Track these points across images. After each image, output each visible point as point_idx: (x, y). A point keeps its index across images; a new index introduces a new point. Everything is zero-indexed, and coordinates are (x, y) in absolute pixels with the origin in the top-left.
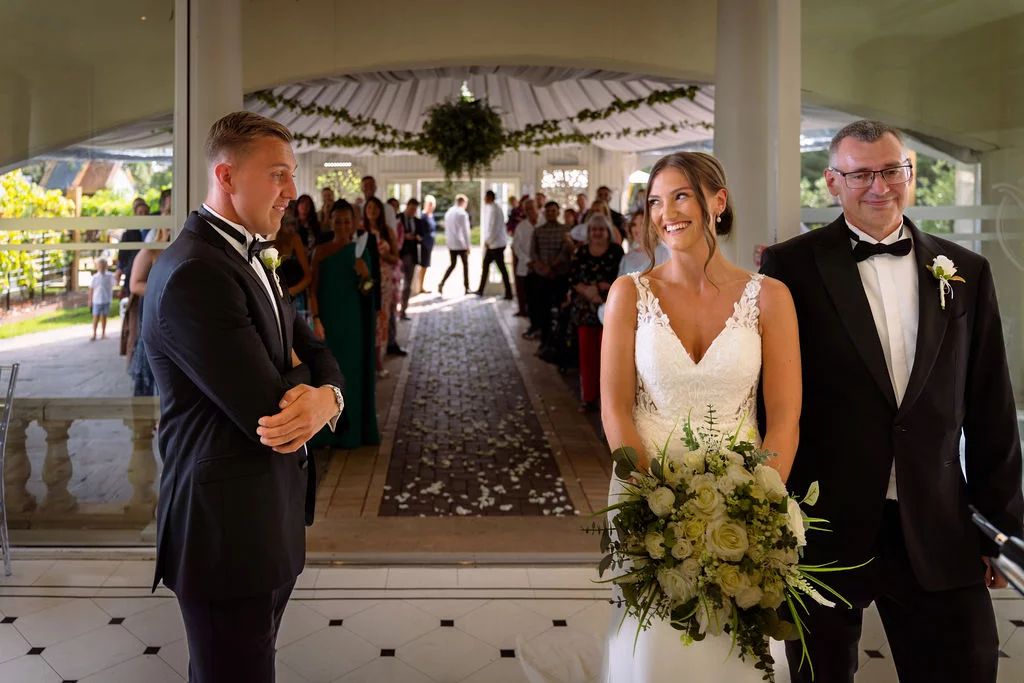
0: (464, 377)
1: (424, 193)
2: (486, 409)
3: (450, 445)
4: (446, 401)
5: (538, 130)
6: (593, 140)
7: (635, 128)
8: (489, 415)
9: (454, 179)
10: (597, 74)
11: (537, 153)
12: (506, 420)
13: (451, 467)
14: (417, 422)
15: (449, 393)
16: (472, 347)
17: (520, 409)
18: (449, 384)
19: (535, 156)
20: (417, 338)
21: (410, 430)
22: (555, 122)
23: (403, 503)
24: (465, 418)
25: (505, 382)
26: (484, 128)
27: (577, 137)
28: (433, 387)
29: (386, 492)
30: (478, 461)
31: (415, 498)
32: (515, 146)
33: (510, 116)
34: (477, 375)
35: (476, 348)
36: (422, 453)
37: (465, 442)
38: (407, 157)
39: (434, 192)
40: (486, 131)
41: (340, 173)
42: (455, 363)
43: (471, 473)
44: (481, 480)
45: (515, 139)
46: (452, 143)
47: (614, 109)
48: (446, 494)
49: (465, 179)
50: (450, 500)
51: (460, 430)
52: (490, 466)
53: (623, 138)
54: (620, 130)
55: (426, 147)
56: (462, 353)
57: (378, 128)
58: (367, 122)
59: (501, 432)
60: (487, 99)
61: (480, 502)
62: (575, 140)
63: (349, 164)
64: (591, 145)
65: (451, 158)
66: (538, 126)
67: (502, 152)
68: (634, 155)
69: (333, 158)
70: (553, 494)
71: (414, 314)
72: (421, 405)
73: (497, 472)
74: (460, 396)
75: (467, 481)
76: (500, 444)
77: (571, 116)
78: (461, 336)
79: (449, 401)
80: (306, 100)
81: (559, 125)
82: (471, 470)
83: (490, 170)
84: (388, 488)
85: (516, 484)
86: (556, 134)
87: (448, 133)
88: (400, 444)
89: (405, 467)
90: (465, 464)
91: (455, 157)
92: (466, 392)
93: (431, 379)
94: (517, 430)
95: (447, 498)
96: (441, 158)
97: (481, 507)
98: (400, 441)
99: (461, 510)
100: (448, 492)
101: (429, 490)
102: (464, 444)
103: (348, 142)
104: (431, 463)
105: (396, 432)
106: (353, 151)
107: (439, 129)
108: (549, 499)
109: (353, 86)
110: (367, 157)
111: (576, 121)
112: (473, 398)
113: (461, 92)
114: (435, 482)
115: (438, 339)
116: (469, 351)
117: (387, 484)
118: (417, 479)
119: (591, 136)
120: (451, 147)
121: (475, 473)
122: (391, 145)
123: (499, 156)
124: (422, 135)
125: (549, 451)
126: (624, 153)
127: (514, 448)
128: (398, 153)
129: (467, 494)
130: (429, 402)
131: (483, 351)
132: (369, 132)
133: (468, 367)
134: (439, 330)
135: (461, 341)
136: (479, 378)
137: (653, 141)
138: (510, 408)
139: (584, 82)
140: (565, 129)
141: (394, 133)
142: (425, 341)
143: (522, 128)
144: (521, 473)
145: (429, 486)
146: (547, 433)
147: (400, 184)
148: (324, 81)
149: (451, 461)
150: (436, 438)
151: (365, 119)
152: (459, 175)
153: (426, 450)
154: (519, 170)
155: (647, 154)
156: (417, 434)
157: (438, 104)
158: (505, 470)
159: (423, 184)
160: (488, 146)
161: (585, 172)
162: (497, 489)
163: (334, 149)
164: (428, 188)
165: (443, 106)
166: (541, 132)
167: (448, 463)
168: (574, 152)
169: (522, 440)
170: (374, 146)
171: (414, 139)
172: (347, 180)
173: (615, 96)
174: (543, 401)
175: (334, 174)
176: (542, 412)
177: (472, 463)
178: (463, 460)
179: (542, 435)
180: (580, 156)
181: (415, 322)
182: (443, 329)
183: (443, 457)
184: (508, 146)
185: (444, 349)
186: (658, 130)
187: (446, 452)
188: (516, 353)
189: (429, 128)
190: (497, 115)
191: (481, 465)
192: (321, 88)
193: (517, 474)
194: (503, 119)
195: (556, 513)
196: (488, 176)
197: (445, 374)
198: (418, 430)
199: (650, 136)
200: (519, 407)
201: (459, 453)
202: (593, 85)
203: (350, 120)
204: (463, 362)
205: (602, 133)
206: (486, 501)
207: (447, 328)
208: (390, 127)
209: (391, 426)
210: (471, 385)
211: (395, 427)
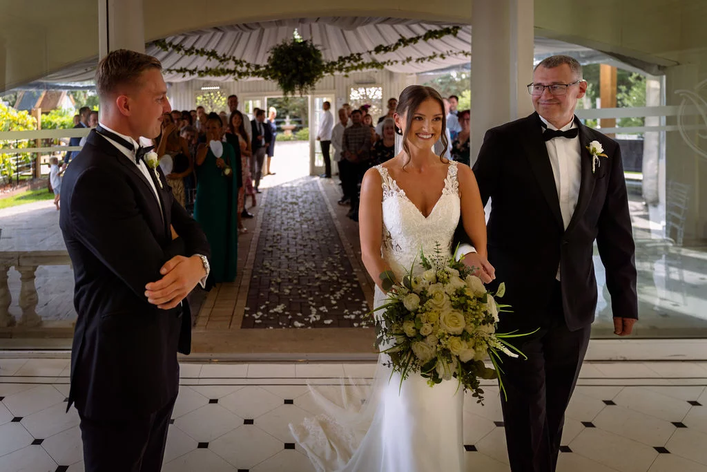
0: (297, 232)
1: (269, 106)
2: (314, 254)
3: (289, 279)
4: (286, 249)
5: (347, 61)
6: (386, 66)
7: (415, 57)
8: (316, 258)
9: (289, 96)
10: (387, 20)
11: (346, 76)
12: (327, 261)
13: (290, 294)
14: (266, 263)
15: (288, 244)
16: (304, 211)
17: (337, 254)
18: (288, 237)
19: (345, 79)
20: (266, 206)
21: (262, 269)
22: (359, 55)
23: (258, 319)
24: (299, 261)
25: (327, 235)
26: (310, 60)
27: (375, 64)
28: (277, 239)
29: (246, 312)
30: (310, 290)
31: (266, 315)
32: (332, 72)
33: (328, 51)
34: (307, 230)
35: (306, 212)
36: (270, 285)
37: (300, 276)
38: (257, 81)
39: (276, 105)
40: (311, 62)
41: (212, 94)
42: (292, 223)
43: (304, 298)
44: (311, 303)
45: (331, 67)
46: (286, 71)
47: (400, 45)
48: (286, 313)
49: (297, 95)
50: (290, 317)
51: (296, 268)
52: (317, 293)
53: (406, 64)
54: (405, 59)
55: (270, 75)
56: (297, 215)
57: (237, 62)
58: (230, 59)
59: (324, 270)
60: (311, 40)
61: (310, 318)
62: (373, 67)
63: (218, 88)
64: (383, 70)
65: (287, 82)
66: (347, 58)
67: (322, 77)
68: (415, 76)
69: (207, 83)
70: (360, 312)
71: (264, 189)
72: (269, 252)
73: (322, 297)
74: (296, 245)
75: (301, 303)
76: (323, 278)
77: (370, 50)
78: (296, 204)
79: (288, 249)
80: (187, 45)
81: (362, 56)
82: (304, 296)
83: (314, 89)
84: (248, 309)
85: (335, 305)
86: (360, 63)
87: (285, 65)
88: (255, 279)
89: (258, 294)
90: (300, 292)
91: (290, 81)
92: (300, 242)
93: (276, 233)
94: (335, 268)
95: (288, 315)
96: (281, 82)
97: (311, 321)
98: (255, 277)
99: (297, 324)
100: (289, 311)
101: (275, 310)
102: (299, 278)
103: (217, 73)
104: (277, 292)
105: (253, 270)
106: (221, 79)
107: (278, 62)
108: (358, 316)
109: (219, 34)
110: (230, 83)
111: (373, 53)
112: (304, 246)
113: (294, 36)
114: (279, 305)
115: (280, 206)
116: (301, 214)
117: (246, 306)
118: (267, 302)
119: (384, 63)
120: (287, 74)
121: (306, 298)
122: (246, 74)
123: (320, 79)
124: (267, 67)
125: (357, 282)
126: (407, 74)
127: (333, 281)
128: (251, 79)
129: (301, 313)
130: (274, 249)
131: (311, 214)
132: (231, 65)
133: (301, 225)
134: (281, 199)
135: (296, 207)
136: (308, 232)
137: (427, 66)
138: (330, 253)
139: (378, 25)
140: (366, 59)
141: (248, 66)
142: (272, 207)
143: (336, 60)
144: (338, 298)
145: (276, 307)
146: (355, 270)
147: (253, 100)
148: (199, 32)
149: (290, 290)
150: (280, 274)
151: (228, 57)
152: (293, 93)
153: (273, 282)
154: (334, 88)
155: (424, 74)
156: (266, 272)
157: (277, 45)
158: (327, 296)
159: (269, 99)
160: (312, 72)
161: (380, 88)
162: (321, 309)
163: (208, 78)
164: (272, 102)
165: (282, 46)
166: (349, 62)
167: (288, 291)
168: (372, 76)
169: (338, 275)
170: (234, 75)
171: (261, 69)
172: (217, 98)
173: (401, 35)
174: (352, 248)
175: (208, 95)
176: (352, 256)
177: (305, 291)
178: (299, 289)
179: (353, 271)
180: (376, 78)
181: (264, 195)
182: (284, 199)
183: (284, 287)
184: (326, 72)
185: (284, 213)
186: (431, 58)
187: (287, 284)
188: (334, 215)
189: (272, 62)
190: (319, 51)
191: (310, 292)
192: (198, 36)
193: (335, 299)
194: (323, 53)
195: (362, 326)
196: (313, 94)
197: (285, 230)
198: (267, 269)
199: (425, 62)
200: (337, 252)
201: (296, 284)
202: (386, 28)
203: (217, 57)
204: (297, 221)
205: (391, 61)
206: (314, 317)
207: (286, 199)
208: (245, 62)
209: (249, 267)
210: (303, 237)
211: (252, 267)
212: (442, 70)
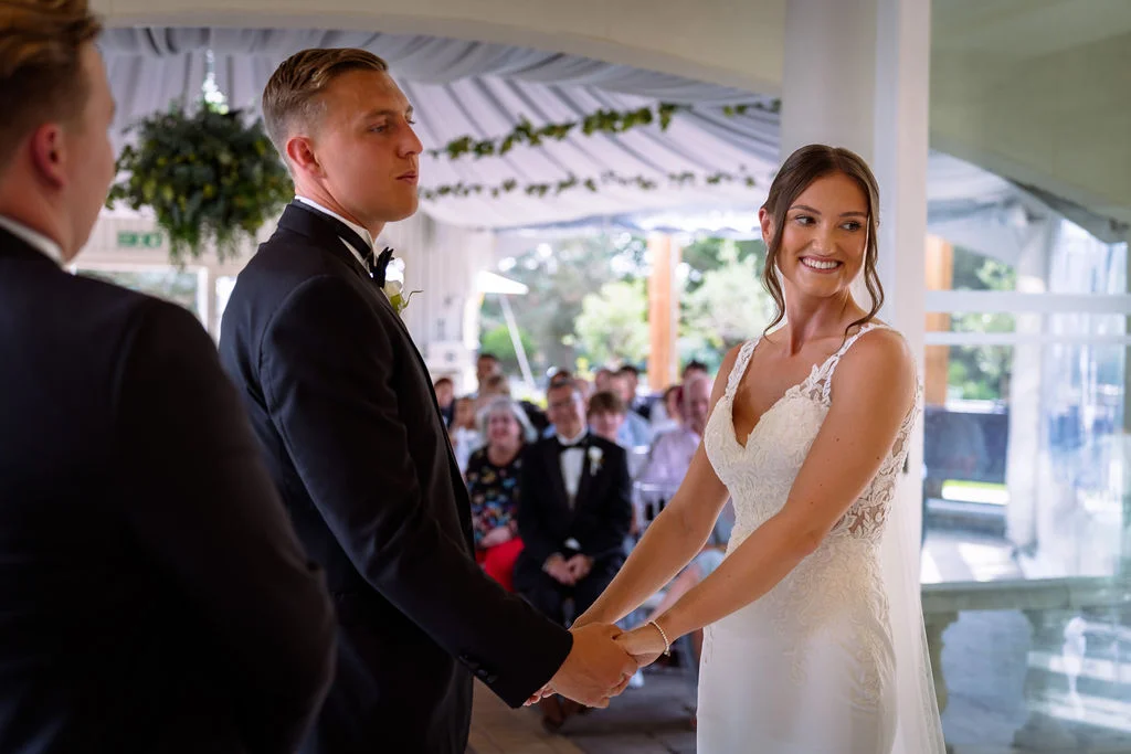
26: (254, 163)
40: (257, 170)
46: (191, 189)
47: (518, 140)
53: (503, 195)
54: (497, 182)
65: (187, 218)
87: (182, 170)
91: (194, 216)
113: (204, 93)
155: (514, 234)
160: (260, 198)
165: (171, 117)
186: (563, 186)
199: (542, 197)
212: (562, 225)
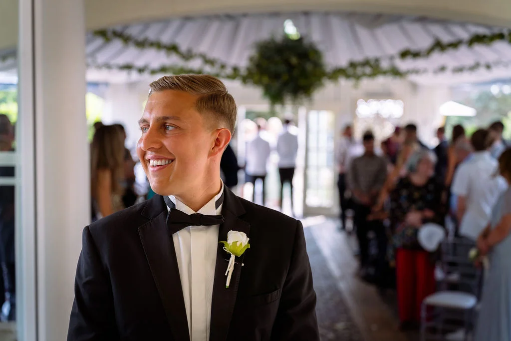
5: (360, 67)
6: (409, 76)
9: (278, 108)
11: (355, 86)
19: (353, 89)
22: (377, 60)
26: (307, 63)
27: (396, 72)
32: (336, 80)
40: (309, 66)
47: (434, 49)
53: (438, 74)
55: (252, 80)
57: (207, 61)
58: (196, 55)
60: (310, 36)
65: (275, 91)
66: (360, 63)
68: (447, 90)
77: (393, 54)
86: (376, 70)
87: (273, 67)
91: (279, 89)
96: (266, 89)
107: (265, 64)
111: (397, 59)
119: (409, 72)
123: (320, 89)
124: (248, 69)
132: (196, 64)
137: (467, 78)
143: (345, 65)
151: (193, 52)
152: (283, 105)
155: (459, 89)
157: (263, 40)
161: (401, 104)
165: (269, 41)
168: (389, 87)
171: (241, 72)
173: (434, 37)
180: (393, 89)
184: (329, 80)
186: (472, 68)
189: (255, 62)
190: (319, 52)
194: (325, 55)
196: (308, 107)
199: (464, 73)
203: (179, 53)
205: (419, 70)
208: (217, 61)
